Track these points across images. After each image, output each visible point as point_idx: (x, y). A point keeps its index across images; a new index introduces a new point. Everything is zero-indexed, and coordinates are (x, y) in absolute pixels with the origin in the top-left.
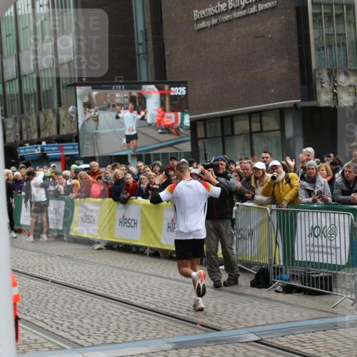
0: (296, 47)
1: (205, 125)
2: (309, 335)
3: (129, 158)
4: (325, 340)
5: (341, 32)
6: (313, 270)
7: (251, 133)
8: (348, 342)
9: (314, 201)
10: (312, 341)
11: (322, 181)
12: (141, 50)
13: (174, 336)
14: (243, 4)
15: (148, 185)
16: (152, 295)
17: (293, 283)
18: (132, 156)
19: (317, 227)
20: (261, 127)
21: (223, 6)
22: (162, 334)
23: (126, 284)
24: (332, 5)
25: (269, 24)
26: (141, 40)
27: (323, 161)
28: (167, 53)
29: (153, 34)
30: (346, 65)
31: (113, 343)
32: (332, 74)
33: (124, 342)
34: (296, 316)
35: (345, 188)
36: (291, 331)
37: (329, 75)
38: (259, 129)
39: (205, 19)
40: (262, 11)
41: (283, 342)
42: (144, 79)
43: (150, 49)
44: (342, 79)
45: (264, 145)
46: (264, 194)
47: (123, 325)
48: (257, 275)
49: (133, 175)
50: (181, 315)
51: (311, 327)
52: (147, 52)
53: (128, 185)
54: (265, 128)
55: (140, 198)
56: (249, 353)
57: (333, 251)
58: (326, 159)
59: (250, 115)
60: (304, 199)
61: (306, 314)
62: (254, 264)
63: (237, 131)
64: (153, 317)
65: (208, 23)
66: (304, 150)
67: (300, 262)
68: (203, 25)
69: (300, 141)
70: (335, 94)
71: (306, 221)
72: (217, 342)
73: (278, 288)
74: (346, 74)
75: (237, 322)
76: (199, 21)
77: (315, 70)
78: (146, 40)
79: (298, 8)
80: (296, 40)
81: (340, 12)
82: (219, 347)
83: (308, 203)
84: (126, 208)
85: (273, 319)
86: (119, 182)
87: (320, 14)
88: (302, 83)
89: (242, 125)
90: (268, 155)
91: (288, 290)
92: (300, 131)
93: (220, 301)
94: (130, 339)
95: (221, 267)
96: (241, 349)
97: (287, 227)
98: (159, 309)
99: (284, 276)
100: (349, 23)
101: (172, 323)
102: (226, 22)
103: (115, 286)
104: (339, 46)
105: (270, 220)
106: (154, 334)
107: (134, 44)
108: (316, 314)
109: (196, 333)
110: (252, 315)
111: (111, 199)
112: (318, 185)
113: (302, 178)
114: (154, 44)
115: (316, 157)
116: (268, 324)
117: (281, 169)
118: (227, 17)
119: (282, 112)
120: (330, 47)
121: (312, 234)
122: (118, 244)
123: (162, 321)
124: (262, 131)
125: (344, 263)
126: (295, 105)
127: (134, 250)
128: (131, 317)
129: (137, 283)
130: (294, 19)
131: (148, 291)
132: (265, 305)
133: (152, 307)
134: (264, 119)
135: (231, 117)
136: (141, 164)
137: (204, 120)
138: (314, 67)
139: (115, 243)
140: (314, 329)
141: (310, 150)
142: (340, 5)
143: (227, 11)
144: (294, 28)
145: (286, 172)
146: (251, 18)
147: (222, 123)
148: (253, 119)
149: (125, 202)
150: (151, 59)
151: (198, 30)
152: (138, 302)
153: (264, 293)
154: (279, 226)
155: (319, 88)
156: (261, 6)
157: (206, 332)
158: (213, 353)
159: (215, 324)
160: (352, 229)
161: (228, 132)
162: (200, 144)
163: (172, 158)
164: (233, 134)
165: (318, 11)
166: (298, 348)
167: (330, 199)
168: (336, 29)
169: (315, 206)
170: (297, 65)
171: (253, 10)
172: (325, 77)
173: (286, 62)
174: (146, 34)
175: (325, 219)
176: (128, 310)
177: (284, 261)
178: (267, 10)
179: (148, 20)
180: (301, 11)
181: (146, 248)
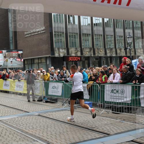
0: (50, 42)
1: (27, 61)
2: (51, 113)
3: (7, 69)
4: (55, 114)
5: (61, 39)
6: (53, 97)
7: (39, 63)
8: (61, 115)
9: (53, 80)
10: (52, 115)
11: (55, 75)
12: (11, 41)
13: (17, 114)
14: (37, 31)
15: (12, 76)
16: (12, 104)
17: (48, 100)
18: (8, 68)
19: (54, 86)
20: (41, 61)
21: (32, 31)
22: (14, 114)
23: (5, 101)
24: (59, 32)
25: (43, 36)
26: (11, 39)
27: (56, 70)
28: (18, 43)
29: (14, 38)
30: (62, 47)
31: (1, 116)
32: (59, 49)
33: (4, 116)
34: (48, 108)
35: (61, 77)
36: (47, 112)
37: (58, 49)
38: (40, 62)
39: (28, 34)
40: (42, 33)
41: (45, 115)
42: (12, 49)
43: (14, 41)
44: (61, 50)
45: (42, 66)
46: (41, 78)
47: (4, 112)
48: (39, 98)
49: (8, 73)
50: (19, 109)
51: (52, 111)
52: (13, 42)
53: (7, 75)
54: (42, 62)
55: (10, 79)
56: (36, 118)
57: (58, 92)
58: (57, 69)
59: (38, 58)
60: (51, 79)
61: (51, 108)
62: (38, 96)
63: (35, 62)
64: (12, 109)
65: (28, 36)
66: (51, 67)
67: (50, 95)
68: (27, 36)
69: (50, 65)
70: (59, 54)
71: (51, 85)
72: (28, 115)
73: (44, 102)
74: (62, 49)
75: (33, 110)
76: (26, 35)
77: (55, 48)
78: (13, 39)
79: (50, 33)
80: (50, 40)
81: (61, 34)
82: (29, 117)
83: (52, 80)
84: (6, 81)
85: (43, 109)
86: (4, 75)
87: (56, 34)
88: (51, 51)
89: (36, 61)
90: (42, 68)
91: (47, 102)
92: (51, 63)
93: (30, 105)
94: (6, 115)
95: (30, 96)
96: (34, 117)
97: (47, 86)
98: (14, 107)
99: (46, 98)
100: (63, 37)
101: (17, 111)
102: (33, 35)
103: (2, 101)
104: (60, 42)
105: (42, 84)
106: (12, 114)
107: (9, 40)
108: (53, 108)
109: (23, 113)
110: (37, 108)
111: (2, 79)
112: (54, 76)
113: (51, 74)
114: (14, 40)
115: (54, 69)
116: (41, 111)
117: (45, 72)
118: (33, 34)
119: (46, 58)
120: (58, 42)
121: (53, 88)
122: (4, 91)
123: (14, 110)
124: (41, 62)
125: (60, 95)
126: (50, 56)
127: (8, 92)
128: (6, 109)
129: (8, 101)
130: (49, 35)
131: (11, 103)
132: (41, 106)
133: (12, 107)
134: (42, 60)
135: (34, 59)
136: (10, 70)
137: (27, 60)
138: (54, 47)
139: (3, 90)
140: (53, 112)
141: (53, 67)
142: (61, 32)
143: (33, 33)
144: (50, 37)
145: (47, 72)
146: (39, 35)
147: (31, 60)
148: (39, 59)
149: (6, 80)
150: (14, 44)
151: (26, 37)
152: (8, 106)
153: (41, 103)
154: (45, 86)
155: (55, 52)
156: (42, 32)
157: (25, 113)
158: (27, 118)
159: (28, 111)
160: (62, 87)
161: (33, 62)
162: (26, 65)
163: (18, 69)
164: (34, 63)
165: (55, 34)
166: (49, 116)
167: (57, 79)
168: (60, 38)
169: (54, 81)
170: (50, 46)
171: (39, 33)
172: (57, 50)
173: (47, 46)
174: (12, 38)
175: (56, 84)
176: (6, 108)
177: (46, 95)
178: (43, 33)
179: (13, 34)
180: (51, 33)
181: (11, 92)
